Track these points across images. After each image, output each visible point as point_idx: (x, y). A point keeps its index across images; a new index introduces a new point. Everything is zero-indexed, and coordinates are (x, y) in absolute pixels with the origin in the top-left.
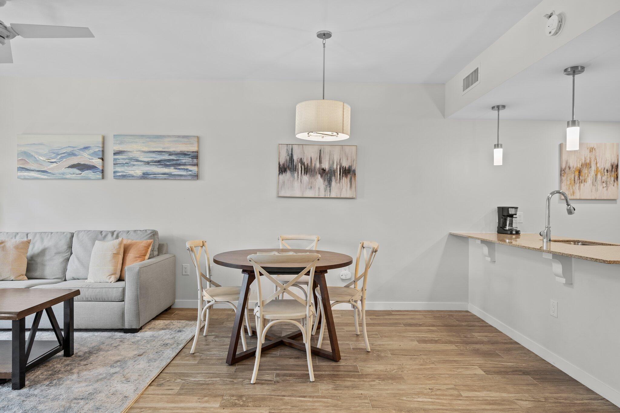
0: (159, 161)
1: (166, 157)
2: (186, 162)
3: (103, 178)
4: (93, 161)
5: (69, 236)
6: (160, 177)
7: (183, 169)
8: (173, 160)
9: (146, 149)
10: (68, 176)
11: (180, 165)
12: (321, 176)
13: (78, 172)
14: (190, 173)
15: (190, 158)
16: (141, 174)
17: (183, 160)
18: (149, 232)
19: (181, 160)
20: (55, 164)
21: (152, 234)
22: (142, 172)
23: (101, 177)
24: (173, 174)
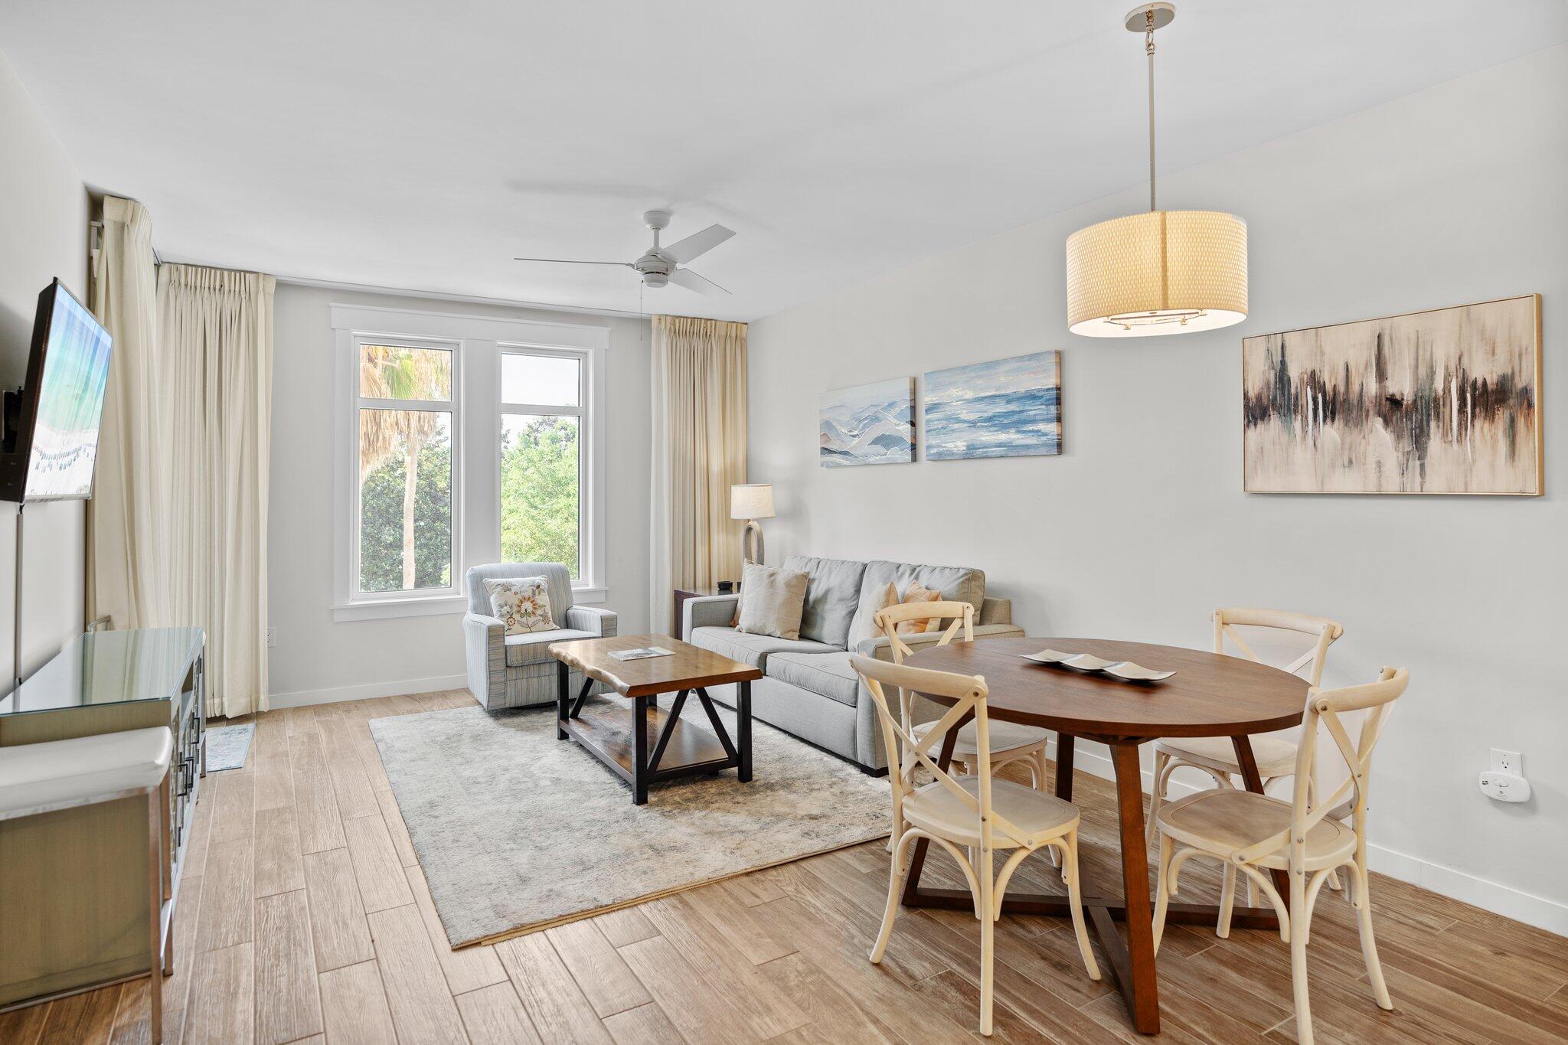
0: (990, 419)
1: (1001, 408)
2: (1035, 415)
3: (914, 459)
4: (900, 428)
5: (860, 569)
6: (993, 452)
7: (1030, 431)
8: (1014, 413)
9: (970, 395)
10: (872, 460)
11: (1026, 422)
12: (1387, 422)
13: (882, 450)
14: (1044, 439)
15: (1043, 404)
16: (964, 448)
17: (1031, 410)
18: (962, 572)
19: (1027, 411)
20: (857, 440)
21: (965, 577)
22: (966, 444)
23: (909, 457)
24: (1014, 444)
